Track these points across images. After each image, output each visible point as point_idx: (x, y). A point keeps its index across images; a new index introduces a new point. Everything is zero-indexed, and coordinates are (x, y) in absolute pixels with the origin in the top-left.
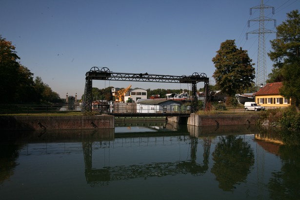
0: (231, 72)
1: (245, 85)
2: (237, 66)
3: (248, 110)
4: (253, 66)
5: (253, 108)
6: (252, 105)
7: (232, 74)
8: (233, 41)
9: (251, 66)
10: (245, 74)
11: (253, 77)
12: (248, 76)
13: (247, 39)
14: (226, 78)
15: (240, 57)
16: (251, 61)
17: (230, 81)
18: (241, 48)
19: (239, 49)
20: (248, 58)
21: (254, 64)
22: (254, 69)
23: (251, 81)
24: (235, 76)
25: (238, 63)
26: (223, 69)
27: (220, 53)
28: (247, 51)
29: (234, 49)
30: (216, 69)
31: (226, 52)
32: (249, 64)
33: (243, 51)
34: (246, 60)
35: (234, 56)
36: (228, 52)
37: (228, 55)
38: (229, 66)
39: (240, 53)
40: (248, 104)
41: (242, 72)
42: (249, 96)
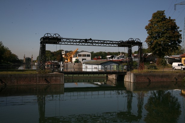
0: (161, 38)
1: (173, 48)
2: (166, 32)
3: (175, 69)
4: (180, 33)
5: (180, 68)
6: (179, 65)
7: (162, 39)
8: (163, 12)
9: (178, 32)
10: (173, 39)
11: (180, 42)
12: (175, 41)
13: (175, 9)
14: (157, 43)
15: (169, 25)
16: (178, 28)
17: (160, 45)
18: (170, 18)
19: (168, 18)
20: (176, 26)
21: (181, 31)
22: (181, 35)
23: (178, 45)
24: (164, 41)
25: (167, 30)
26: (154, 35)
27: (151, 21)
28: (175, 20)
29: (164, 19)
30: (148, 35)
31: (157, 21)
32: (177, 31)
33: (172, 20)
34: (174, 27)
35: (163, 24)
36: (159, 21)
37: (158, 24)
38: (159, 32)
39: (169, 22)
40: (175, 65)
41: (170, 37)
42: (177, 58)
